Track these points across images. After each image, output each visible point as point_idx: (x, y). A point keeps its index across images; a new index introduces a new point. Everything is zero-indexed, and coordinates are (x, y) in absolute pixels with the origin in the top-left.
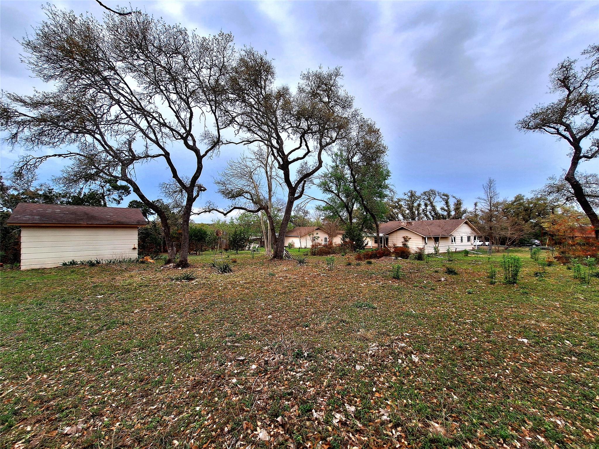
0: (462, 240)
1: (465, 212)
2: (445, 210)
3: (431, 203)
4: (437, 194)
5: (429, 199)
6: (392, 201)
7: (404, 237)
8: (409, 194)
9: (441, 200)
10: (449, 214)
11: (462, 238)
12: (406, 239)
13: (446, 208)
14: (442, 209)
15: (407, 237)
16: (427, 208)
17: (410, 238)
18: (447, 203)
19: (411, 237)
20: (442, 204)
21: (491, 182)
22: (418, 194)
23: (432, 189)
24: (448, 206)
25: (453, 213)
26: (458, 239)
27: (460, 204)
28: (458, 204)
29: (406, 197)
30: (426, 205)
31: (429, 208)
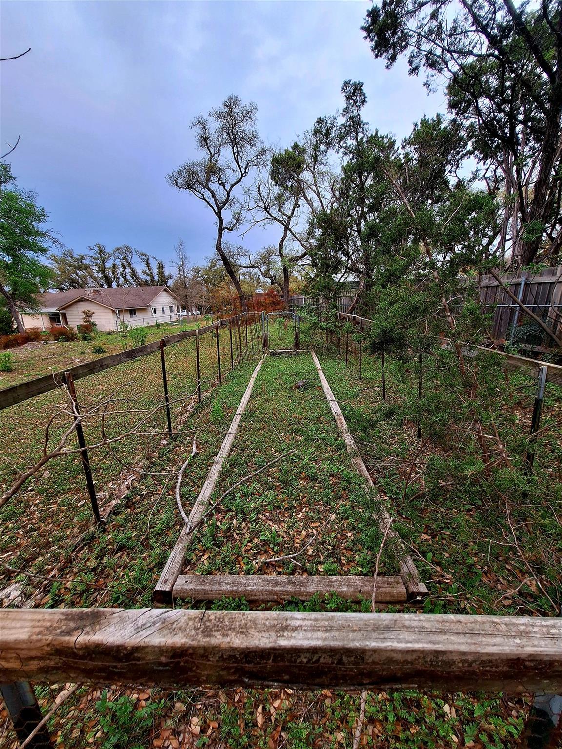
0: (163, 311)
1: (170, 277)
2: (148, 274)
3: (130, 264)
4: (134, 253)
5: (125, 259)
6: (72, 258)
7: (84, 312)
8: (97, 249)
9: (140, 260)
10: (152, 280)
11: (163, 308)
12: (88, 315)
13: (149, 272)
14: (145, 273)
15: (89, 311)
16: (126, 270)
17: (93, 313)
18: (148, 265)
19: (94, 311)
20: (144, 267)
21: (181, 244)
22: (109, 250)
23: (127, 245)
24: (150, 269)
25: (156, 278)
26: (159, 311)
27: (163, 267)
28: (161, 268)
29: (92, 253)
30: (124, 266)
31: (128, 270)
